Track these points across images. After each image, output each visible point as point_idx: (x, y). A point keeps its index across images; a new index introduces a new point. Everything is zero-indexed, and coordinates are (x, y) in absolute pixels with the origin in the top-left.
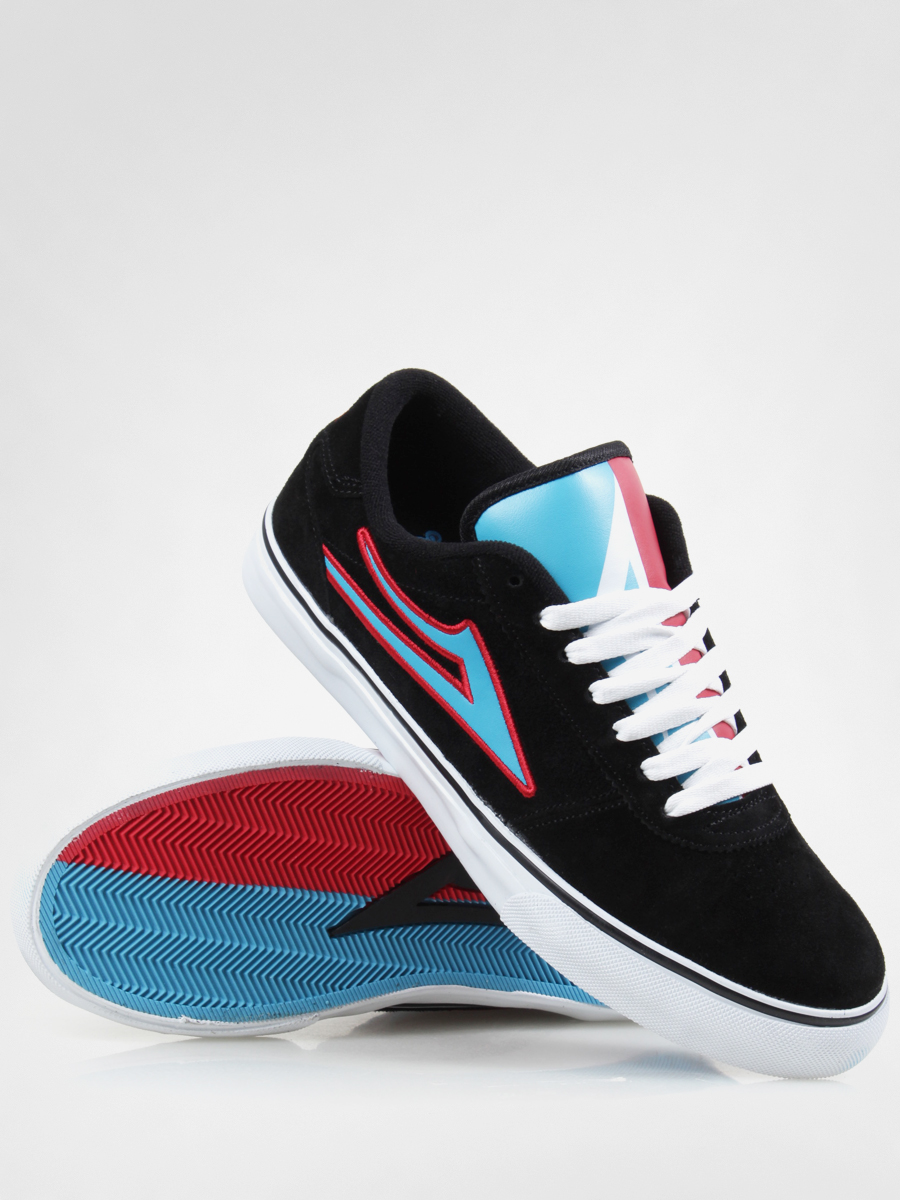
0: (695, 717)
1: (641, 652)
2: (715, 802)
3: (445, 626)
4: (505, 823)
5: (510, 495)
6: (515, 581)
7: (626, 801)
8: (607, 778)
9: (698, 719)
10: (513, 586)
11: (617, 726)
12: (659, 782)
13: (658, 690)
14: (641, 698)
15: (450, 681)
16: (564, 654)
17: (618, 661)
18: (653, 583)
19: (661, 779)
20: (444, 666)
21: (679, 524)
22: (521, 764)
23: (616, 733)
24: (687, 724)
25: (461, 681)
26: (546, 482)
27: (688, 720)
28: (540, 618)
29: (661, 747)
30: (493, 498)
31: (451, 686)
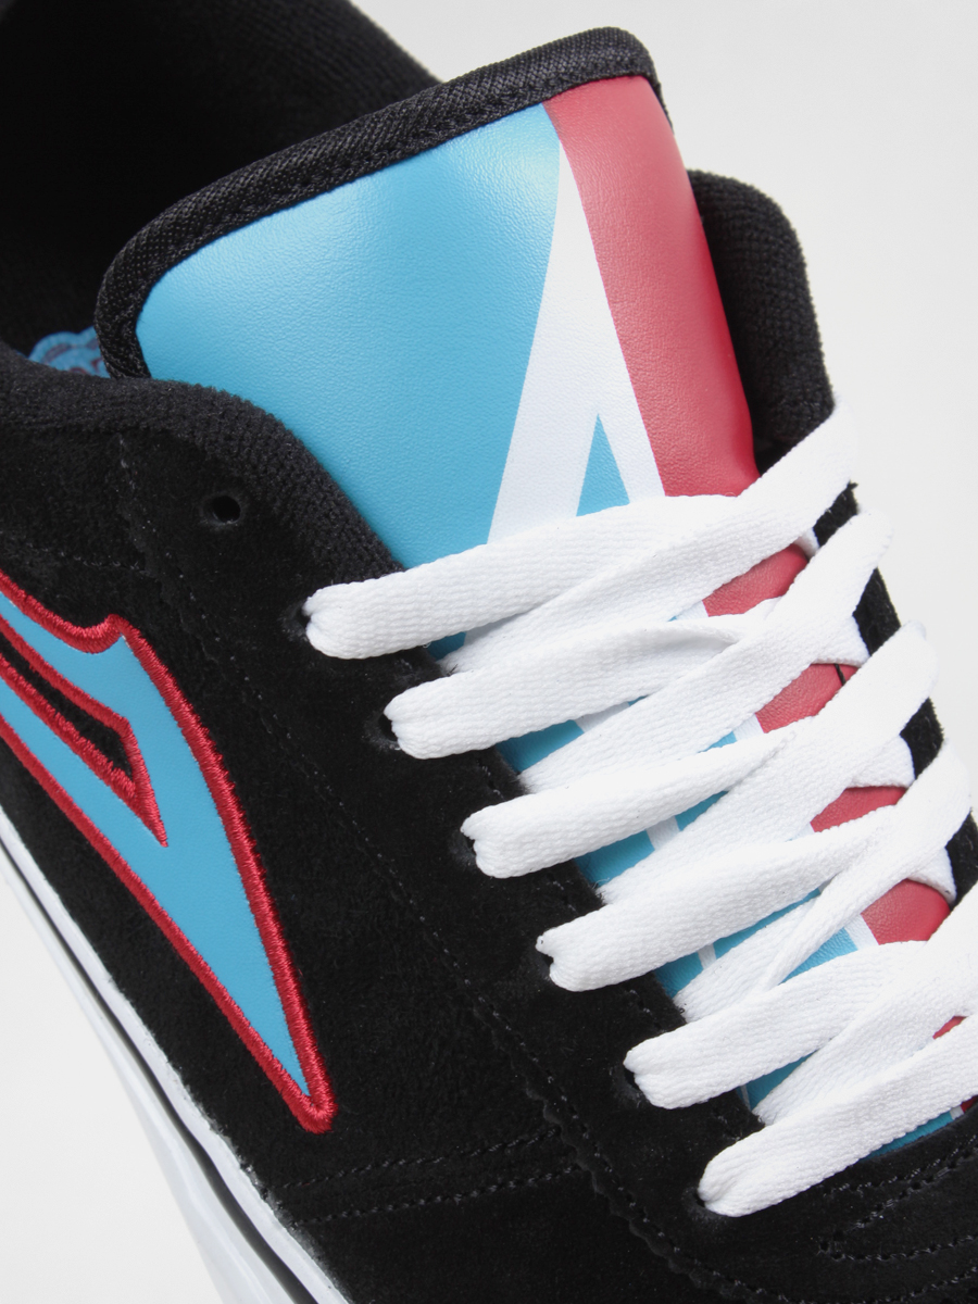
0: (800, 894)
1: (631, 703)
2: (864, 1153)
3: (69, 626)
4: (264, 1193)
5: (227, 231)
6: (226, 509)
7: (584, 1166)
8: (529, 1093)
9: (817, 893)
10: (220, 525)
11: (549, 941)
12: (679, 1111)
13: (686, 818)
14: (632, 847)
15: (105, 776)
16: (386, 725)
17: (560, 733)
18: (679, 479)
19: (688, 1102)
20: (84, 733)
21: (800, 266)
22: (294, 1033)
23: (549, 960)
24: (776, 915)
25: (132, 777)
26: (329, 188)
27: (778, 907)
28: (305, 620)
29: (691, 996)
30: (179, 243)
31: (108, 790)
